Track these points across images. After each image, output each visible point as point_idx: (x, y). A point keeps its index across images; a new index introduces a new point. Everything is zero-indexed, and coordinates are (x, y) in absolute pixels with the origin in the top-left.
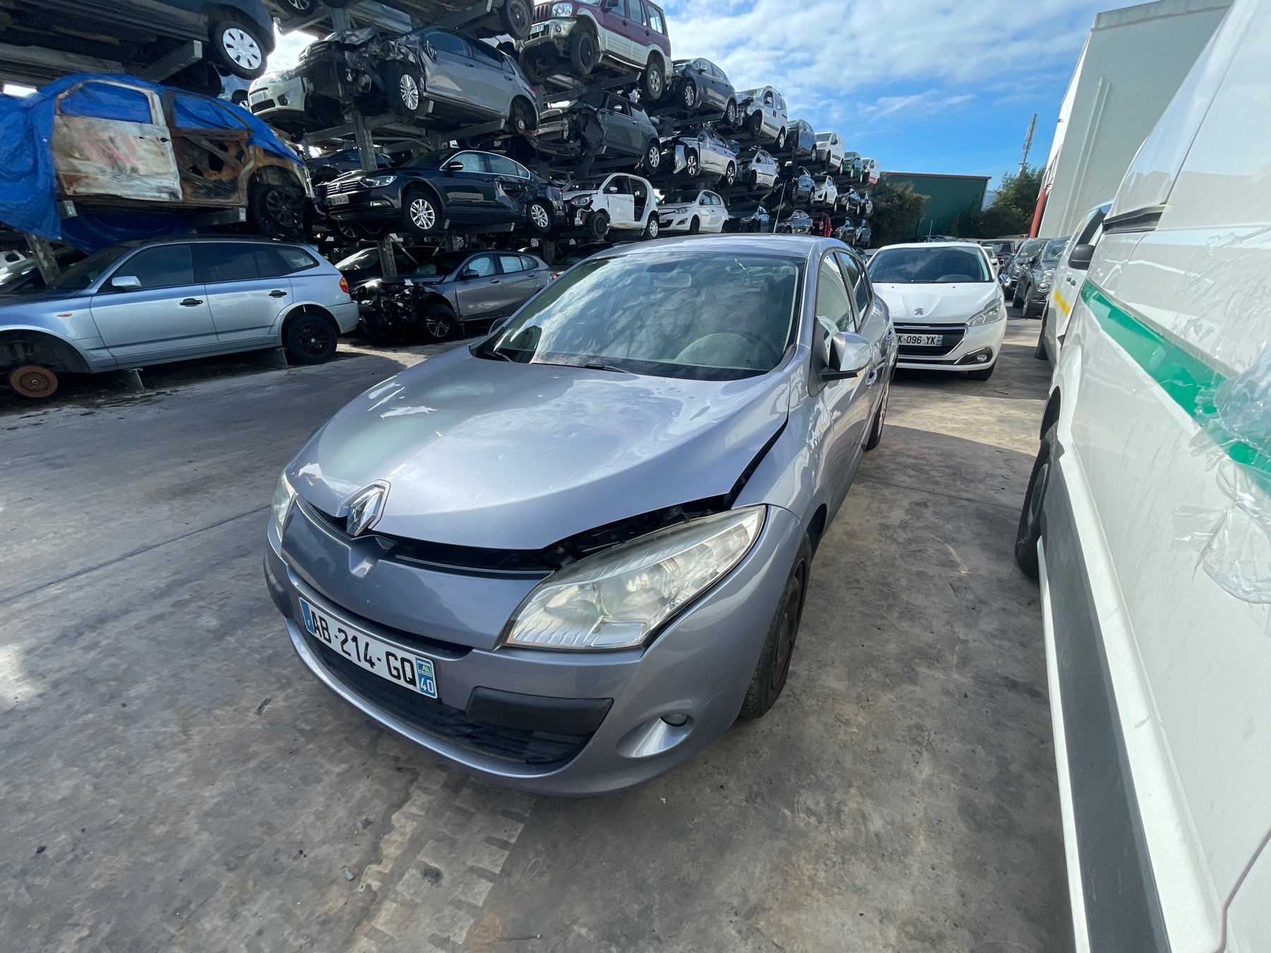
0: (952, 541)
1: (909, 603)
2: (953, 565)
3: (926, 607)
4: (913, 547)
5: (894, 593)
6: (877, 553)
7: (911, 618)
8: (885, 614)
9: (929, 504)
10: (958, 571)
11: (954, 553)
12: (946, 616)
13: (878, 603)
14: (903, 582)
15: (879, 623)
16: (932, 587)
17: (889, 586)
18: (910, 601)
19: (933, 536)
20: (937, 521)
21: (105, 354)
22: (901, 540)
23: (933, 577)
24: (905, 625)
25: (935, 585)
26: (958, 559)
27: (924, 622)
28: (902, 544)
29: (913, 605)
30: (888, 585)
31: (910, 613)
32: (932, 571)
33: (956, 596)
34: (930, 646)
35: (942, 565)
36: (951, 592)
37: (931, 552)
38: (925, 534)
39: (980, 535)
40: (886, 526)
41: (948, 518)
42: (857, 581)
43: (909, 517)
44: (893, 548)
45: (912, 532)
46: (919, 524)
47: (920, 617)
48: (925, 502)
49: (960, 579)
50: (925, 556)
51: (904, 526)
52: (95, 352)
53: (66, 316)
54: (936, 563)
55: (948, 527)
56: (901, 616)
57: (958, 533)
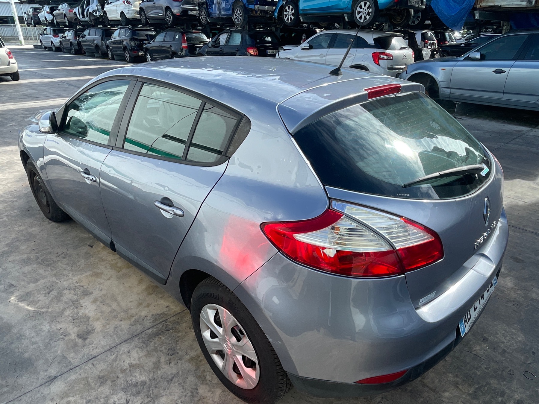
0: (34, 316)
1: (30, 265)
2: (22, 299)
3: (21, 268)
4: (55, 293)
5: (41, 264)
6: (70, 275)
7: (24, 260)
8: (37, 255)
9: (80, 341)
10: (16, 296)
11: (26, 307)
12: (8, 271)
13: (44, 256)
14: (41, 271)
15: (36, 251)
16: (25, 279)
17: (46, 265)
18: (30, 266)
19: (50, 310)
20: (59, 326)
21: (448, 91)
22: (66, 292)
23: (29, 283)
24: (24, 256)
25: (24, 280)
26: (21, 304)
27: (17, 262)
28: (63, 290)
29: (28, 265)
30: (48, 266)
31: (26, 262)
32: (32, 286)
33: (9, 283)
34: (8, 257)
35: (29, 294)
36: (13, 283)
37: (41, 297)
38: (57, 307)
39: (17, 339)
40: (86, 295)
41: (52, 337)
42: (64, 258)
43: (80, 314)
44: (66, 284)
45: (66, 303)
46: (67, 313)
47: (20, 262)
48: (85, 339)
49: (12, 293)
50: (42, 292)
51: (76, 304)
52: (445, 89)
53: (444, 69)
54: (33, 292)
55: (46, 327)
56: (29, 259)
57: (34, 327)
